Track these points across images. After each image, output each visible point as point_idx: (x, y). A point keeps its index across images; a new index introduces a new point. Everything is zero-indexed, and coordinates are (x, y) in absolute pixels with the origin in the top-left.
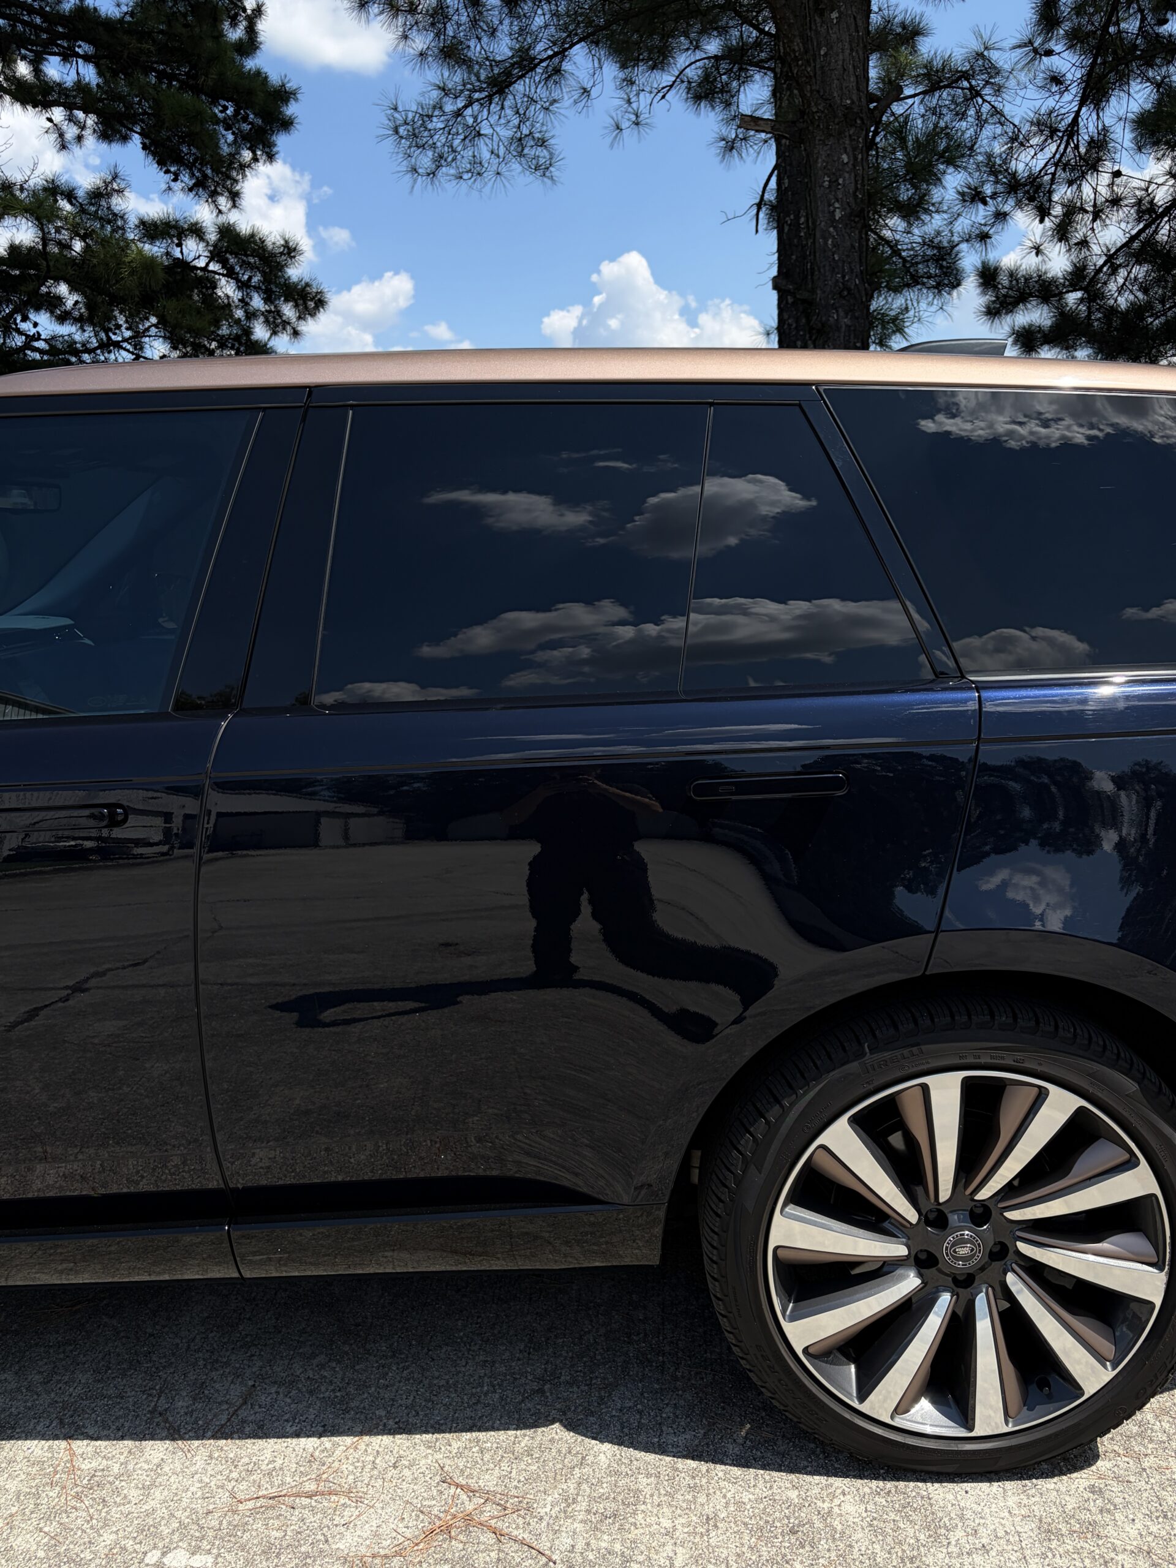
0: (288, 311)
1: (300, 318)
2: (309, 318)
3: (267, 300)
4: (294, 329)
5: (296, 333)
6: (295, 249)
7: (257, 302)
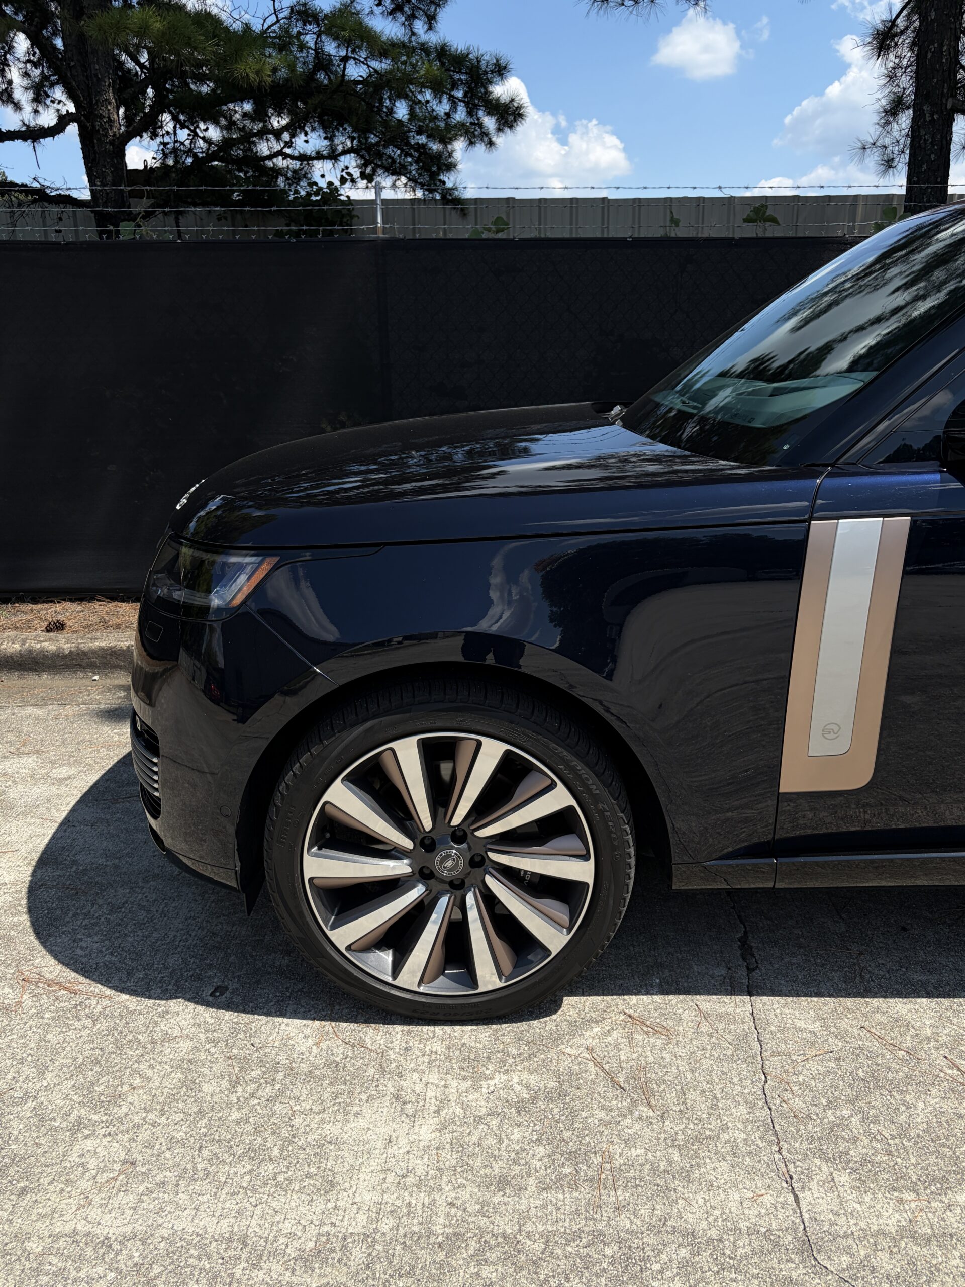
0: (489, 122)
1: (499, 130)
2: (507, 130)
3: (470, 113)
4: (490, 139)
5: (491, 144)
6: (505, 68)
7: (461, 115)
